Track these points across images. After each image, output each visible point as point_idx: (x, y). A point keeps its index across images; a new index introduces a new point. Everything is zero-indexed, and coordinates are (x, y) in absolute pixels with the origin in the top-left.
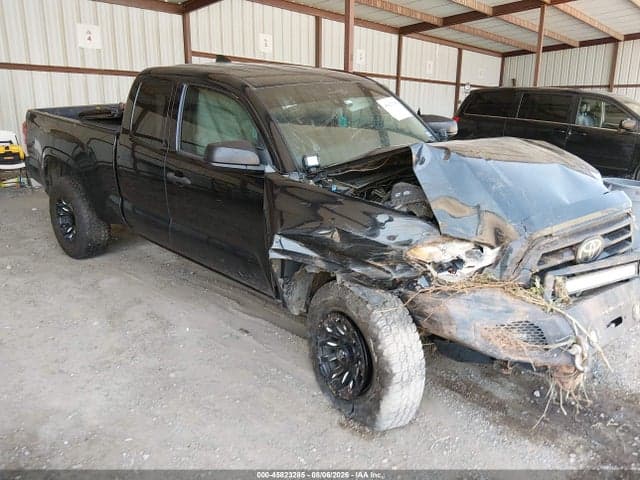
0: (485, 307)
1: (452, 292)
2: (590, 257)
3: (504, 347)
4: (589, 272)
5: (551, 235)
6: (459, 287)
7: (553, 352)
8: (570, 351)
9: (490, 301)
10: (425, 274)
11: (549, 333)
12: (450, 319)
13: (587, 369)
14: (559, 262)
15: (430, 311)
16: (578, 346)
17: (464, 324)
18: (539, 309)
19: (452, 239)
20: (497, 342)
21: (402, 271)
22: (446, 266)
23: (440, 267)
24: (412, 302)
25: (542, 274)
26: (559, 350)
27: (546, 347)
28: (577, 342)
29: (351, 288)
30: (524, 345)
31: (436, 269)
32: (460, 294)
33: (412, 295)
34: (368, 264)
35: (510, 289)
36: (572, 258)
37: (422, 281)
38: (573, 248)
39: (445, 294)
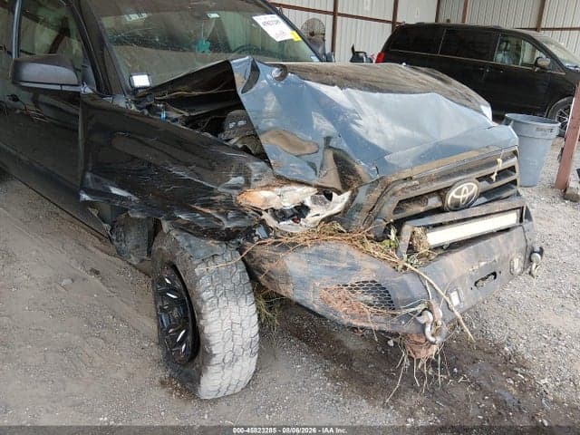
0: (327, 263)
1: (294, 244)
2: (462, 204)
3: (345, 311)
4: (459, 221)
5: (411, 178)
6: (301, 240)
7: (401, 318)
8: (420, 319)
9: (334, 256)
10: (263, 222)
11: (398, 296)
12: (286, 277)
13: (439, 340)
14: (422, 209)
15: (267, 266)
16: (429, 314)
17: (303, 282)
18: (389, 267)
19: (290, 182)
20: (336, 305)
21: (234, 219)
22: (289, 213)
23: (280, 215)
24: (249, 254)
25: (399, 224)
26: (408, 317)
27: (393, 312)
28: (429, 309)
29: (178, 238)
30: (368, 311)
31: (275, 217)
32: (302, 246)
33: (249, 247)
34: (196, 211)
35: (358, 243)
36: (440, 204)
37: (260, 232)
38: (441, 193)
39: (285, 247)
